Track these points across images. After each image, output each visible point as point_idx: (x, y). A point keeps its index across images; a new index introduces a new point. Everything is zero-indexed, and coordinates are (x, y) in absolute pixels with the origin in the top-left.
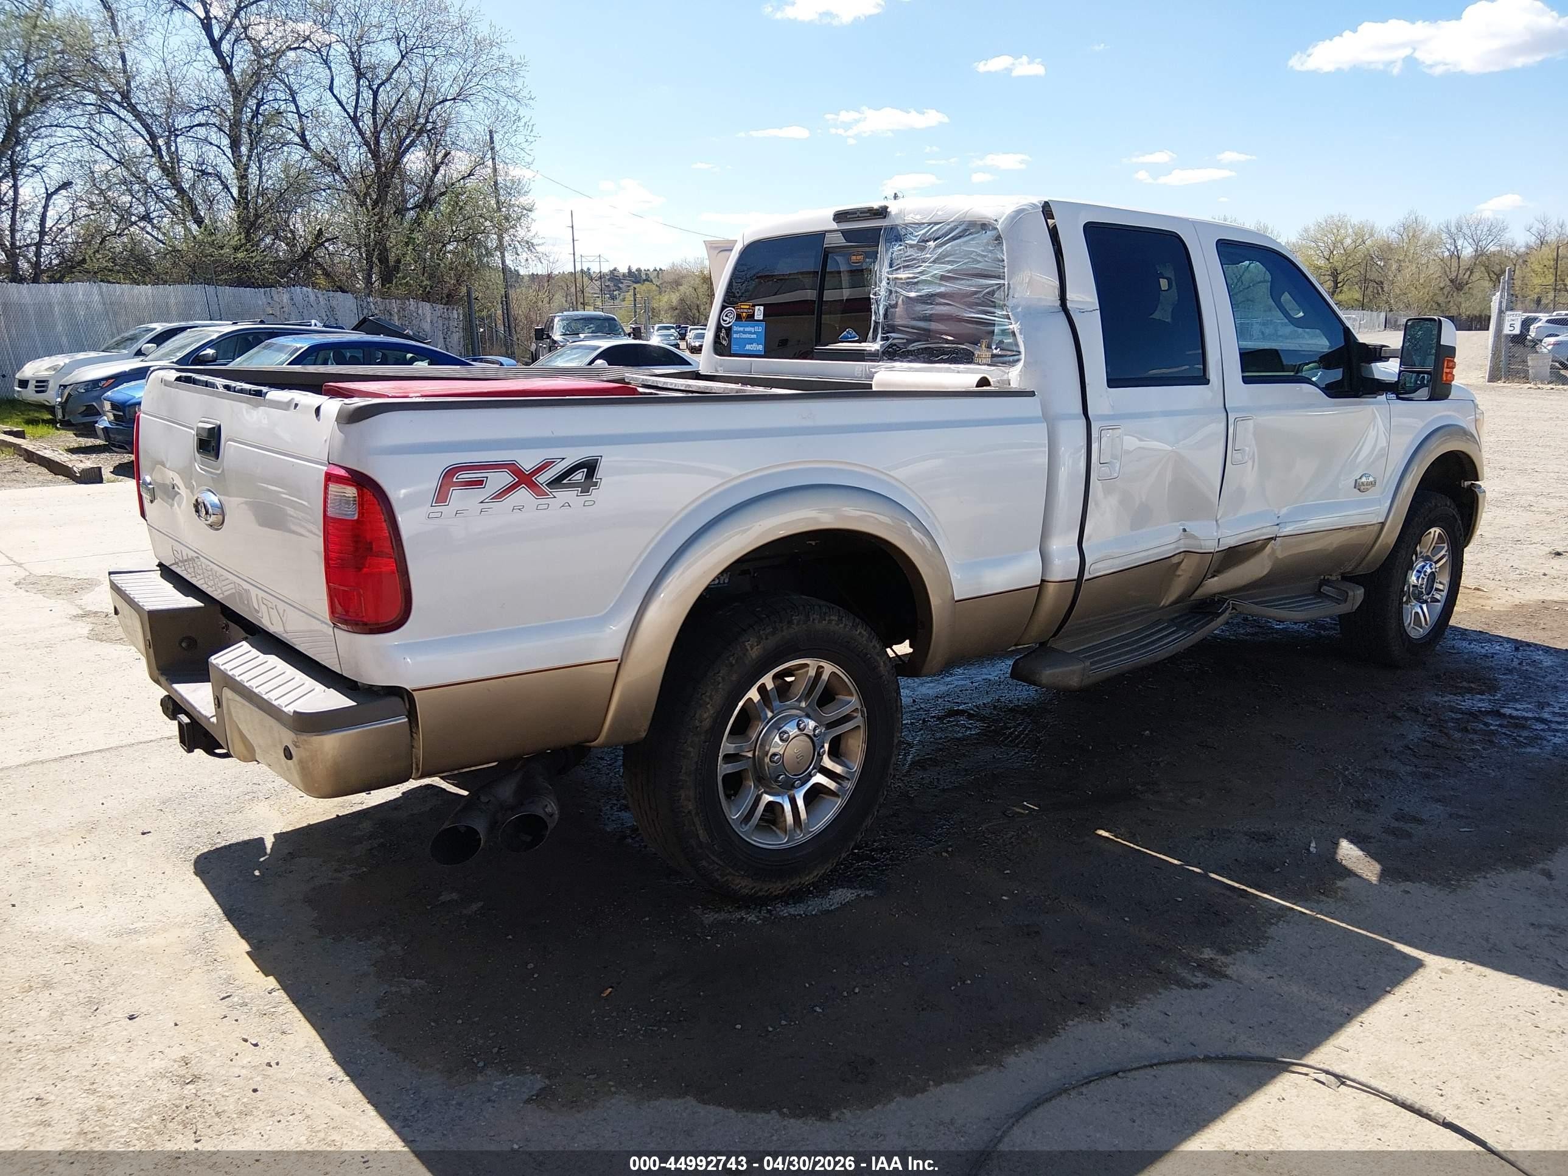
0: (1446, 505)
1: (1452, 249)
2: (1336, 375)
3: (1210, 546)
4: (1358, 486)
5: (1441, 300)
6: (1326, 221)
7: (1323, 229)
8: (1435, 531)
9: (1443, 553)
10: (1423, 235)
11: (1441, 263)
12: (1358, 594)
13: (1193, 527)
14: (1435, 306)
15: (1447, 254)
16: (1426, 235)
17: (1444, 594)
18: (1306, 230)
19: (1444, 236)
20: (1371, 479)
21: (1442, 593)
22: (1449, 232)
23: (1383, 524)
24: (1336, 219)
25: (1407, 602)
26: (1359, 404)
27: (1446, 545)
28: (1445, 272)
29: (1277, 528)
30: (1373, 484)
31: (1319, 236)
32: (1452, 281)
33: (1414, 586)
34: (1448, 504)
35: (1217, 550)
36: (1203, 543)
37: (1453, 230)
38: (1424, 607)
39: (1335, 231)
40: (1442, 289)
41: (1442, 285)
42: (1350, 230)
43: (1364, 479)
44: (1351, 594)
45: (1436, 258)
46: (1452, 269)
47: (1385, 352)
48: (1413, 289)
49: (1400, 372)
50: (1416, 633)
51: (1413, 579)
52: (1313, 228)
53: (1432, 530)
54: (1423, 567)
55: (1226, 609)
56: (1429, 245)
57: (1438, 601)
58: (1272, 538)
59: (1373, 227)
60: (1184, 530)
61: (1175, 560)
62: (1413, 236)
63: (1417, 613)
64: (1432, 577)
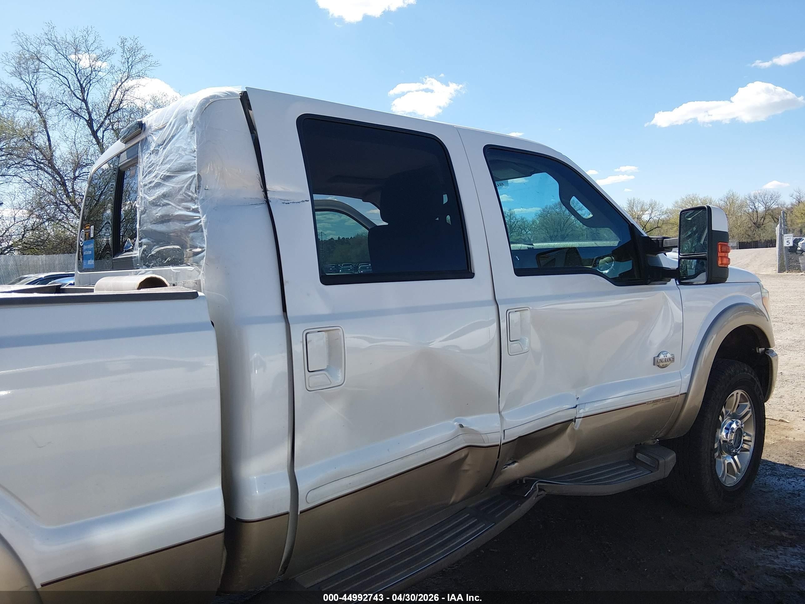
0: (744, 371)
1: (753, 207)
2: (627, 266)
3: (495, 439)
4: (656, 362)
5: (750, 233)
6: (686, 198)
7: (685, 201)
8: (738, 393)
9: (747, 409)
10: (737, 202)
11: (748, 215)
12: (671, 458)
13: (471, 421)
14: (747, 236)
15: (751, 210)
16: (739, 202)
17: (752, 444)
18: (676, 202)
19: (748, 202)
20: (669, 356)
21: (750, 443)
22: (751, 200)
23: (686, 394)
24: (691, 196)
25: (719, 457)
26: (651, 290)
27: (748, 403)
28: (751, 219)
29: (574, 410)
30: (672, 360)
31: (683, 205)
32: (754, 223)
33: (724, 441)
34: (746, 369)
35: (503, 442)
36: (484, 437)
37: (752, 198)
38: (736, 457)
39: (691, 202)
40: (750, 228)
41: (750, 226)
42: (699, 201)
43: (662, 356)
44: (661, 461)
45: (745, 213)
46: (754, 218)
47: (666, 243)
48: (735, 228)
49: (680, 259)
50: (731, 481)
51: (723, 434)
52: (680, 201)
53: (735, 393)
54: (731, 424)
55: (533, 491)
56: (741, 207)
57: (747, 450)
58: (571, 420)
59: (711, 199)
60: (461, 426)
61: (456, 457)
62: (732, 202)
63: (730, 464)
64: (740, 432)
